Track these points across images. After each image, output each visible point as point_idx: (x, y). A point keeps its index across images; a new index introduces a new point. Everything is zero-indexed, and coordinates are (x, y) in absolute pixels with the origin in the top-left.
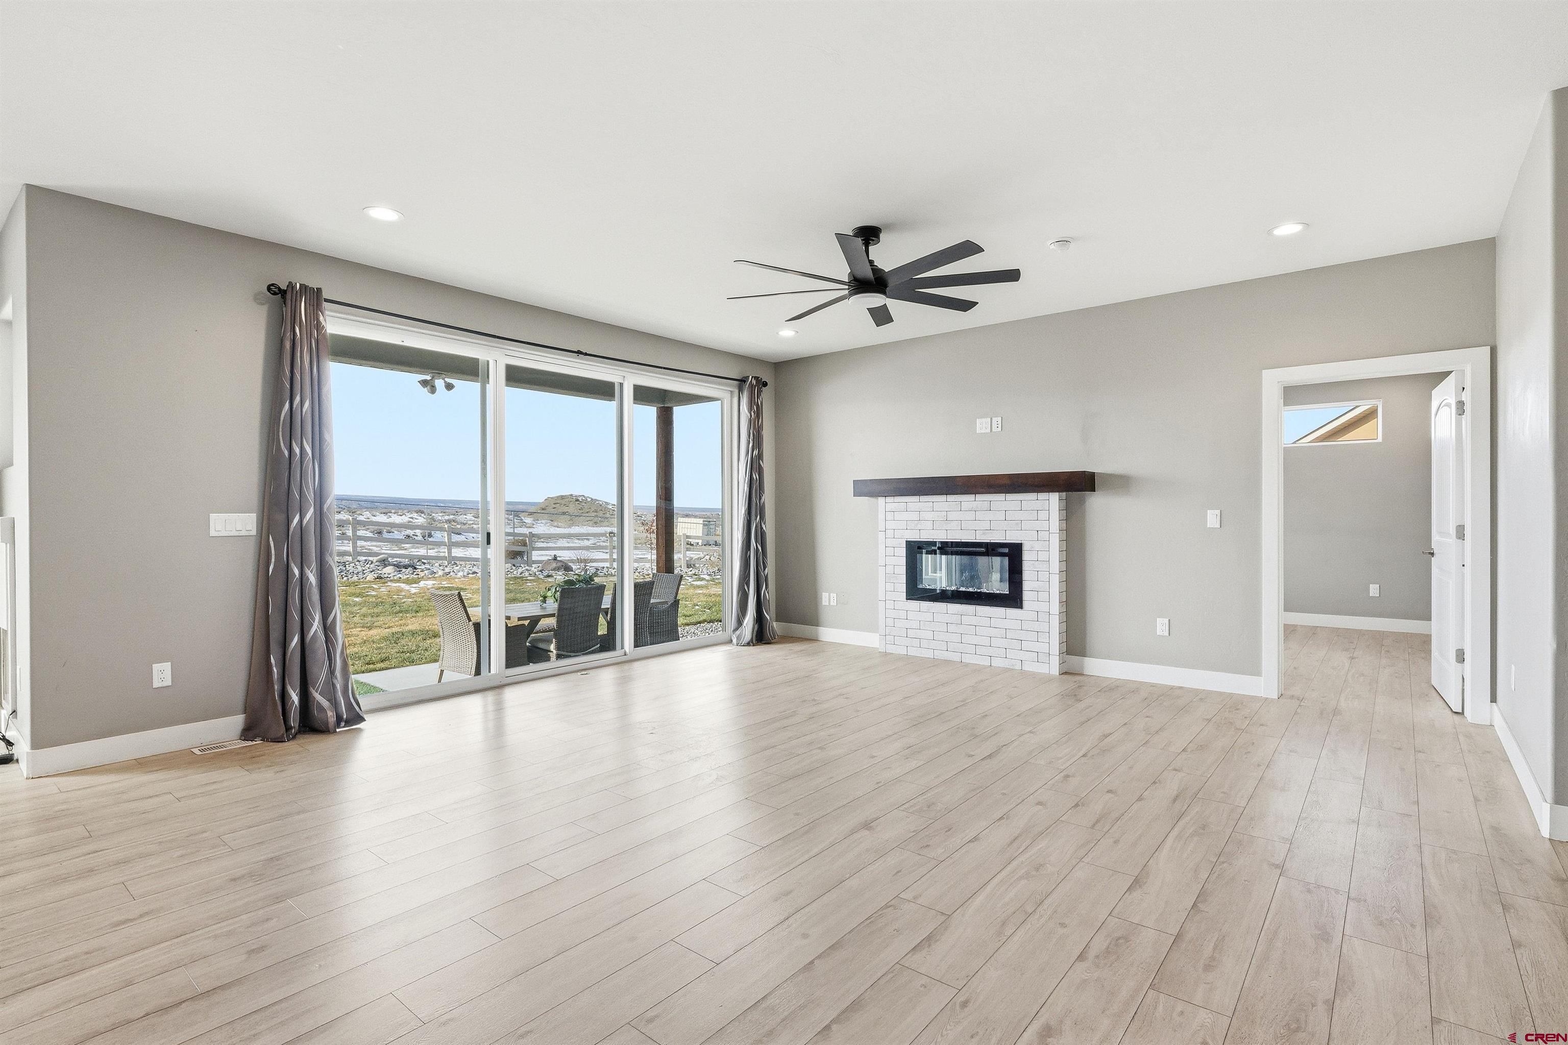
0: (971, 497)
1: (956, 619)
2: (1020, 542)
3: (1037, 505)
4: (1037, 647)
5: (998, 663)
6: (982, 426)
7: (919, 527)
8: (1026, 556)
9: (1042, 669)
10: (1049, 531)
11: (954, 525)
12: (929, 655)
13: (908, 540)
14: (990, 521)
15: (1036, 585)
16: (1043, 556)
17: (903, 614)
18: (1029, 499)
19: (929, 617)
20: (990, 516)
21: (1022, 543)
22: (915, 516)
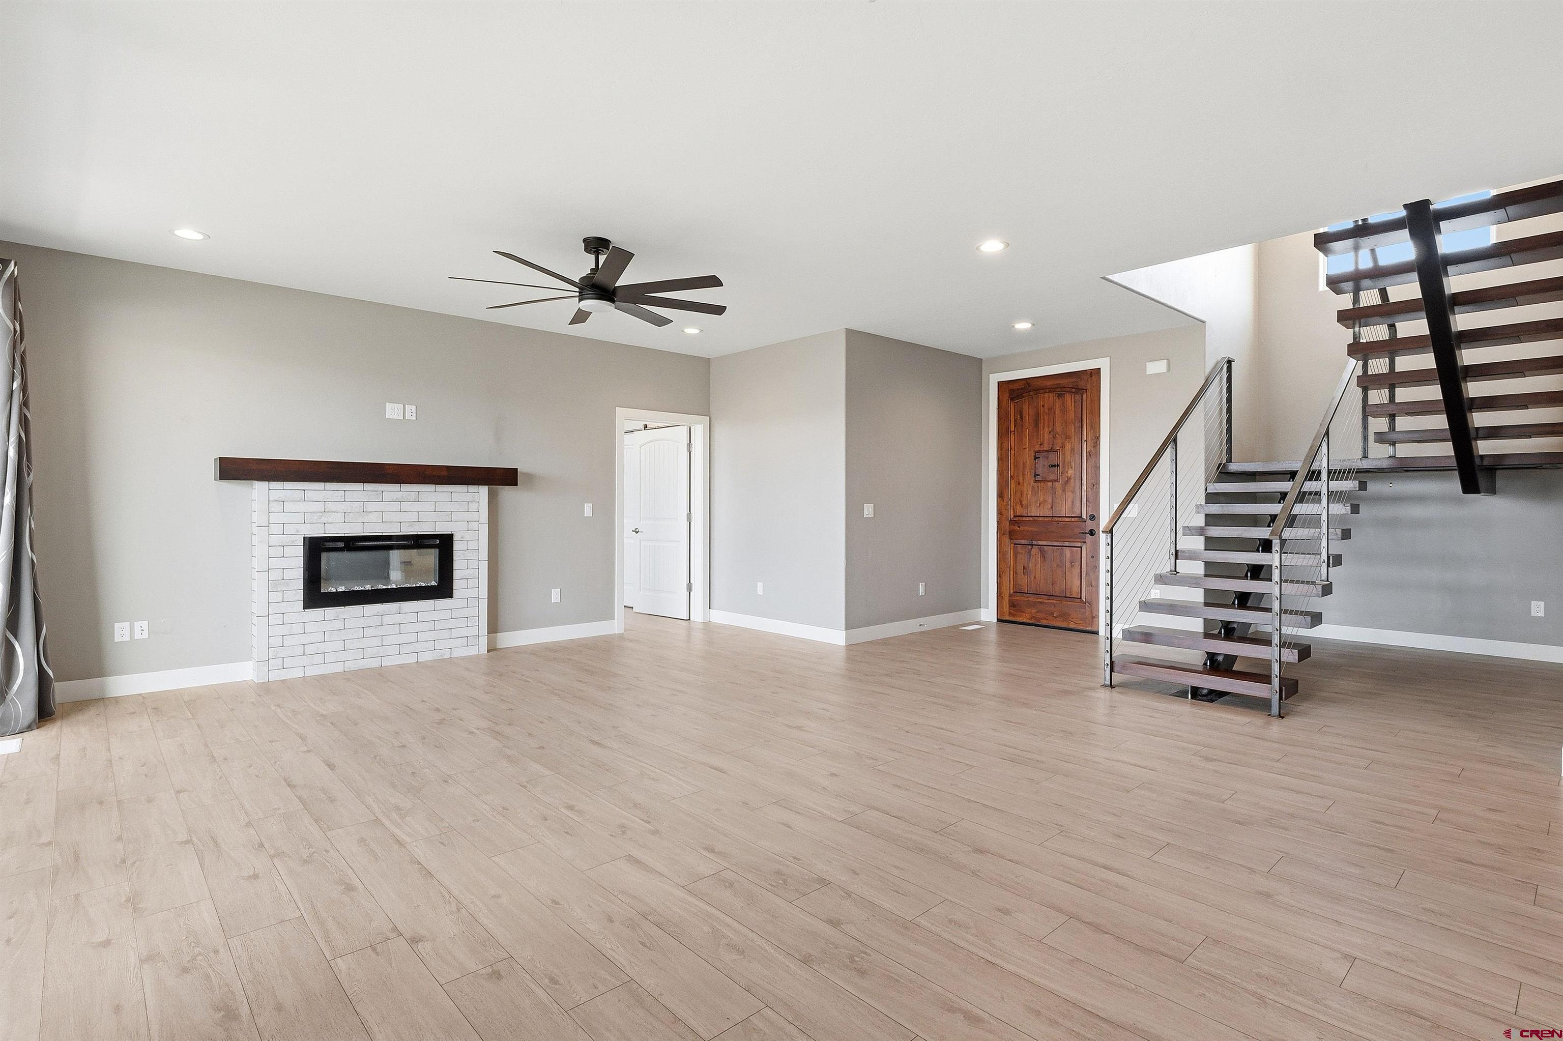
0: (396, 487)
1: (377, 621)
2: (450, 533)
3: (468, 497)
4: (464, 632)
5: (425, 657)
6: (393, 411)
7: (324, 520)
8: (457, 546)
9: (472, 651)
10: (479, 521)
11: (373, 517)
12: (339, 668)
13: (306, 536)
14: (418, 512)
15: (466, 573)
16: (472, 545)
17: (298, 629)
18: (460, 491)
19: (339, 624)
20: (417, 507)
21: (452, 534)
22: (319, 507)
